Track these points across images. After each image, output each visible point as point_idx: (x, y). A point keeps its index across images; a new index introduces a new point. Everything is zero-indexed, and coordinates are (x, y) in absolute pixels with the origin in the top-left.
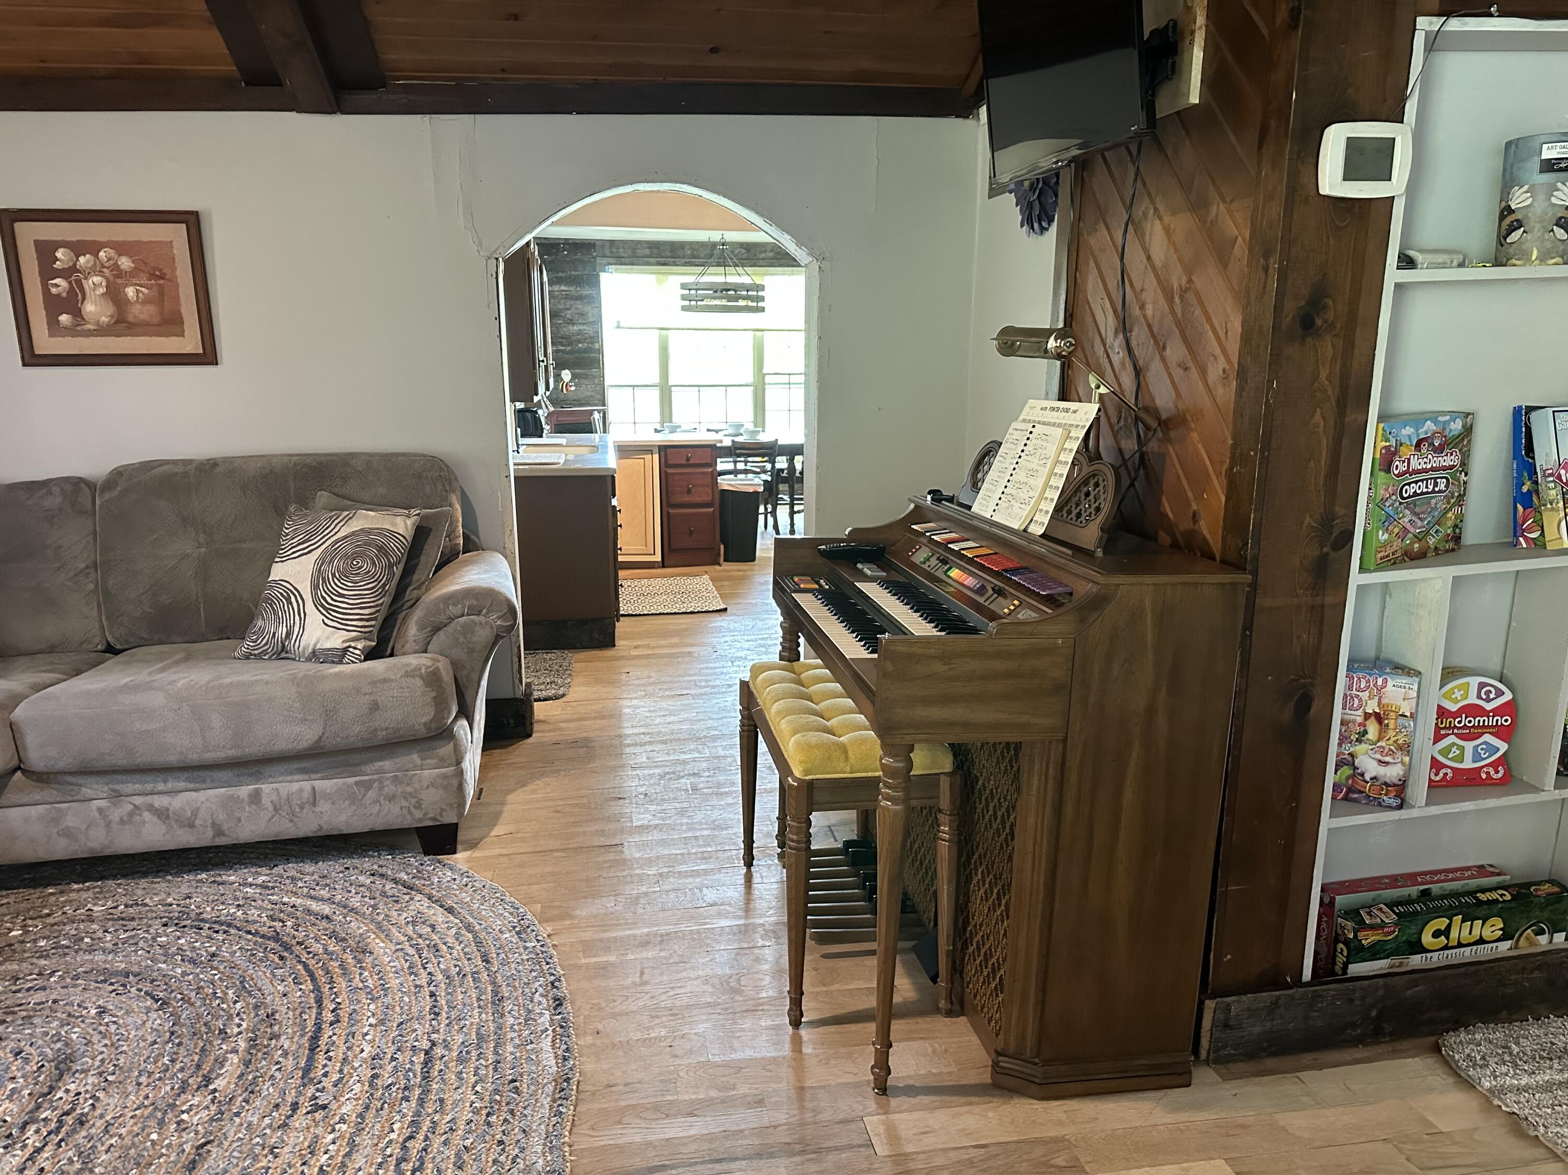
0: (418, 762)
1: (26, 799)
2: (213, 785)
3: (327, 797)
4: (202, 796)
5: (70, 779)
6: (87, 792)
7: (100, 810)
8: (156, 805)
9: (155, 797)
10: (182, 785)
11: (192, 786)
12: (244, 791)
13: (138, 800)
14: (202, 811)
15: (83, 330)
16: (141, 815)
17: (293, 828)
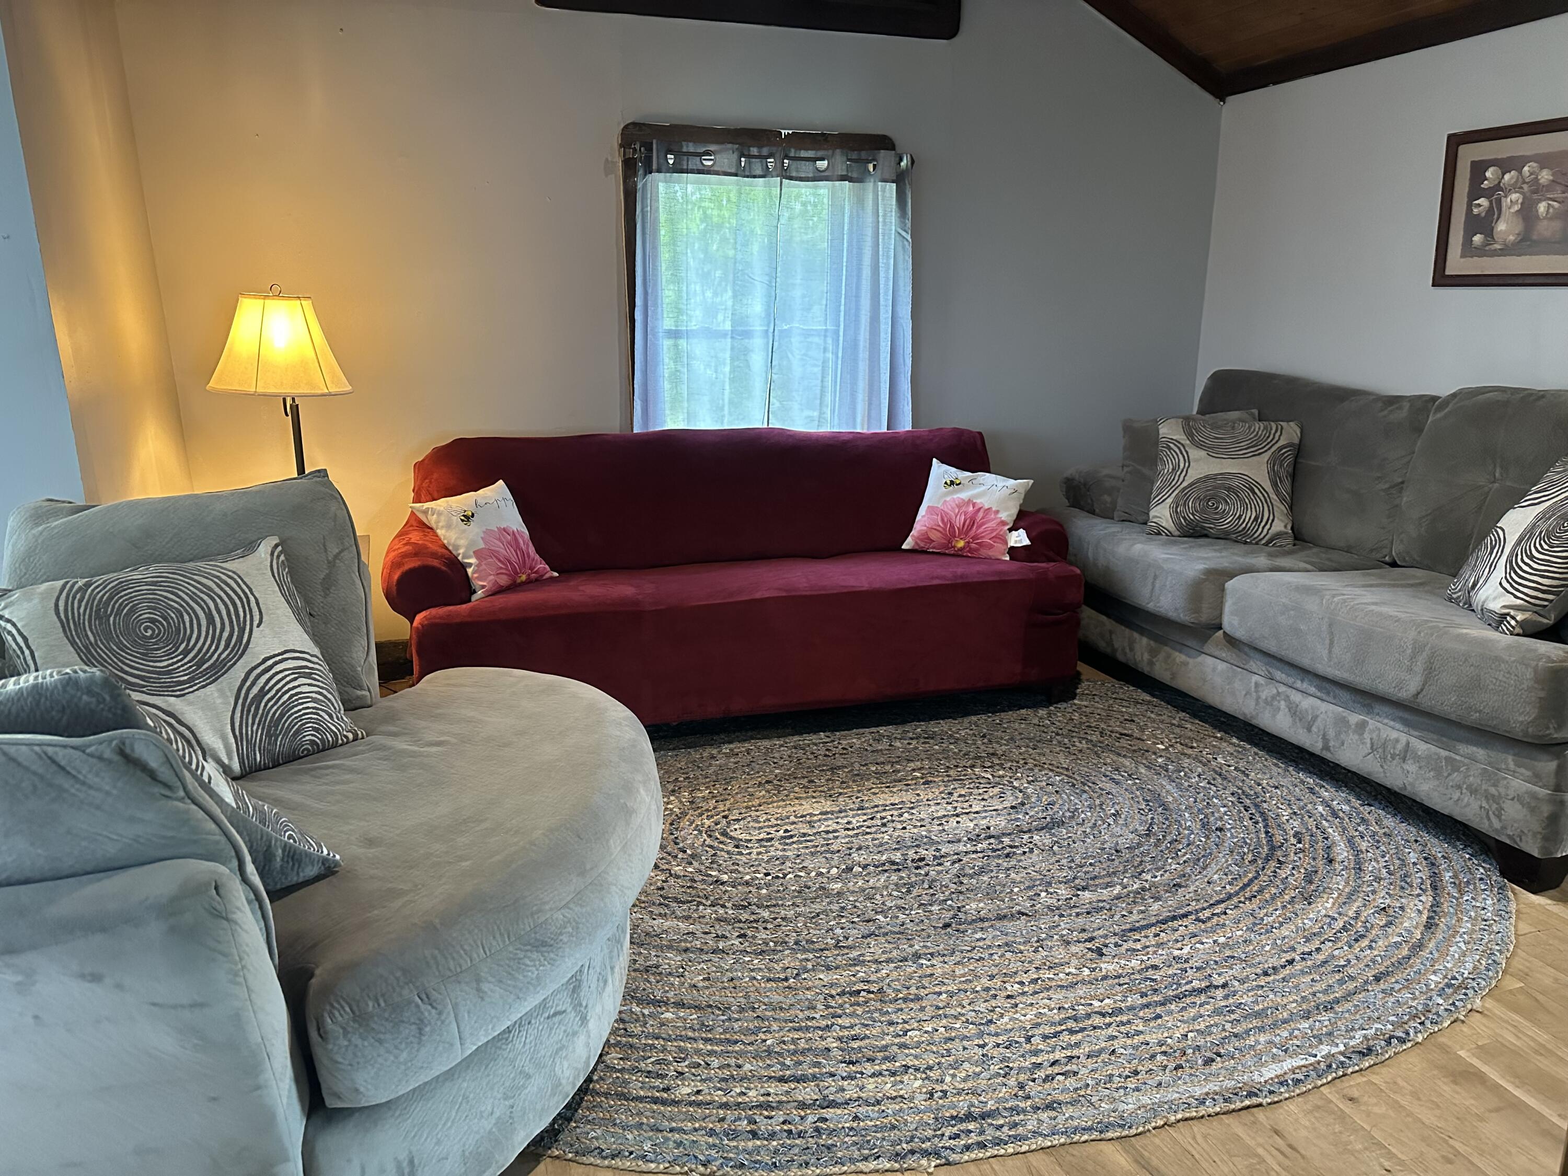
0: (1512, 766)
1: (1217, 653)
2: (1334, 701)
3: (1417, 758)
4: (1324, 707)
5: (1246, 649)
6: (1253, 665)
7: (1257, 685)
8: (1292, 697)
9: (1294, 691)
10: (1313, 690)
11: (1319, 694)
12: (1354, 718)
13: (1282, 689)
14: (1319, 720)
15: (1490, 250)
16: (1279, 702)
17: (1382, 775)
